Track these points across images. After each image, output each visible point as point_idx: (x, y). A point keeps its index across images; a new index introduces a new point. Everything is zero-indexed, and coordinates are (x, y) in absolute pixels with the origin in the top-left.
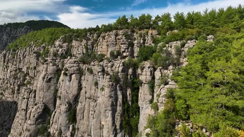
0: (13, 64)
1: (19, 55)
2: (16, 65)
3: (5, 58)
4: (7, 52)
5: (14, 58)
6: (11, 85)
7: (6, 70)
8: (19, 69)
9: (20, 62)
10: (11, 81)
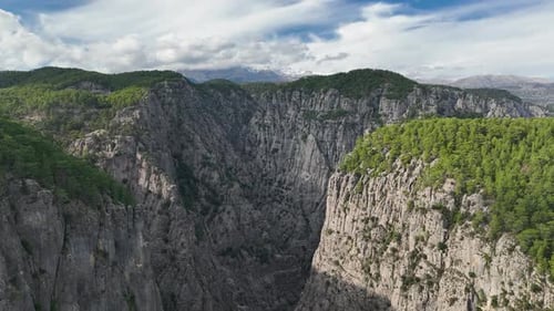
0: (357, 206)
1: (372, 190)
2: (365, 209)
3: (339, 189)
4: (342, 175)
5: (361, 193)
6: (359, 252)
7: (342, 214)
8: (373, 219)
9: (374, 204)
10: (359, 244)
